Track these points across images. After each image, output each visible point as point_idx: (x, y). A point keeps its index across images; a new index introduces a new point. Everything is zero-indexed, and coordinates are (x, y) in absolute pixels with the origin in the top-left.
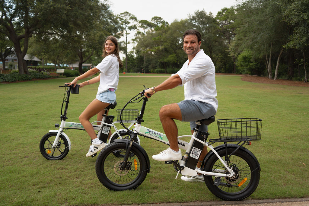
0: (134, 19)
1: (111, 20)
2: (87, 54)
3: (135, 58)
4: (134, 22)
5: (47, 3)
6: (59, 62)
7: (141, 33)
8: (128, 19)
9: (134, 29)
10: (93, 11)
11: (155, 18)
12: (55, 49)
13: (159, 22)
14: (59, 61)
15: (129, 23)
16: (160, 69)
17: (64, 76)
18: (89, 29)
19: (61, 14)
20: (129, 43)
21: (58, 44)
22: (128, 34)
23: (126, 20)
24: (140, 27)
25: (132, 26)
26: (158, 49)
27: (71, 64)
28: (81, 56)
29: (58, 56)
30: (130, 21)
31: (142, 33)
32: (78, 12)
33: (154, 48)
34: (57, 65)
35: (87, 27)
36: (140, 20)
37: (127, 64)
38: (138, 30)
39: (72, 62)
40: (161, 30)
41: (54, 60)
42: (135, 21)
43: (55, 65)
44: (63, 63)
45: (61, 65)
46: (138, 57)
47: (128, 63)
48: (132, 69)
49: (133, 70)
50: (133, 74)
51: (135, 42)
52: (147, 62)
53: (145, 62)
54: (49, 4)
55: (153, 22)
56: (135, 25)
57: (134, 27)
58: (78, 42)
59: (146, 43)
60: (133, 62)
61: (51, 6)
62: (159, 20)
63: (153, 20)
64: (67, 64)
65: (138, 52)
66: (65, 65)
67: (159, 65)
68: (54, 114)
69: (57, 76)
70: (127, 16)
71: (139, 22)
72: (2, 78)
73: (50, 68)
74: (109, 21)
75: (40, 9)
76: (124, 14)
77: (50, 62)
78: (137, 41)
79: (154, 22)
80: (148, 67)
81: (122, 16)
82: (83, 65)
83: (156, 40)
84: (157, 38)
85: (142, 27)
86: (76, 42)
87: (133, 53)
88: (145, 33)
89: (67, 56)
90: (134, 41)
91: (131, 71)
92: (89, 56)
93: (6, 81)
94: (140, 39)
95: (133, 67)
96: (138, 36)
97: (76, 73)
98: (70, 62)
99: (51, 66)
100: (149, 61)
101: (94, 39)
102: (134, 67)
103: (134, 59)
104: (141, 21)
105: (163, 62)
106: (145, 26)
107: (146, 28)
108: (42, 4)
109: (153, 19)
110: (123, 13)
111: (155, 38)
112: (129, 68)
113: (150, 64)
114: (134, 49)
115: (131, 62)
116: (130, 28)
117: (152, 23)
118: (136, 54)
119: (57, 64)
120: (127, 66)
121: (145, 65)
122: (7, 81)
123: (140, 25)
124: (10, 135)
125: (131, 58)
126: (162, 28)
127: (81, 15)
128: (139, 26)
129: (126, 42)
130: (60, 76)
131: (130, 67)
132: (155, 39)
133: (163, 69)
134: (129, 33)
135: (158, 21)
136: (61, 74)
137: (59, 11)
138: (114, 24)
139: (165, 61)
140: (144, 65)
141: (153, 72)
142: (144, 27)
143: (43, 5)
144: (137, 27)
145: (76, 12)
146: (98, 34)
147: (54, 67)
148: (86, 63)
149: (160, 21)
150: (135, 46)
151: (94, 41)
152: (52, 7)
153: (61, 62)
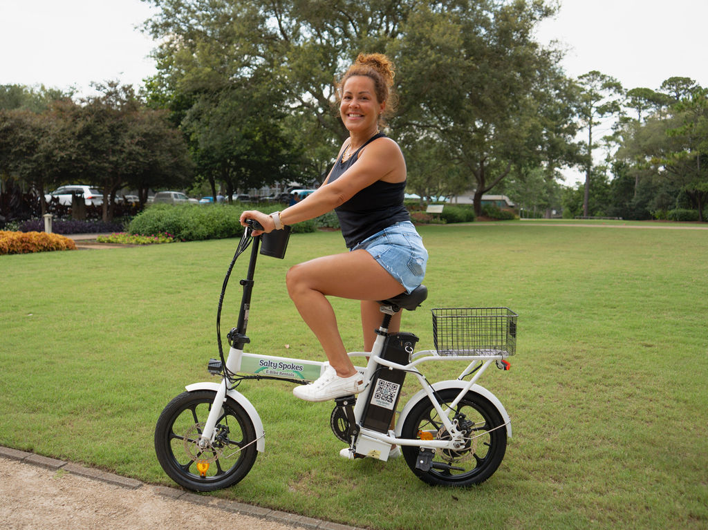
0: (614, 88)
1: (557, 92)
2: (494, 172)
3: (609, 183)
4: (614, 94)
5: (424, 56)
6: (430, 192)
7: (631, 121)
8: (599, 88)
9: (612, 113)
10: (522, 69)
11: (673, 82)
12: (425, 161)
13: (683, 91)
14: (429, 189)
15: (598, 98)
16: (683, 211)
17: (441, 219)
18: (507, 113)
19: (452, 78)
20: (596, 146)
21: (433, 151)
22: (595, 124)
23: (591, 91)
24: (629, 105)
25: (606, 106)
26: (681, 160)
27: (453, 195)
28: (482, 177)
29: (429, 179)
30: (601, 93)
31: (634, 120)
32: (487, 73)
33: (671, 157)
34: (425, 199)
35: (503, 108)
36: (630, 89)
37: (589, 198)
38: (624, 113)
39: (458, 190)
40: (692, 109)
41: (420, 187)
42: (615, 91)
43: (422, 198)
44: (439, 194)
45: (432, 198)
46: (618, 179)
47: (590, 195)
48: (600, 209)
49: (603, 213)
50: (601, 220)
51: (612, 143)
52: (642, 194)
53: (636, 193)
54: (428, 59)
55: (666, 92)
56: (614, 102)
57: (614, 107)
58: (479, 145)
59: (648, 142)
60: (603, 194)
61: (432, 62)
62: (685, 86)
63: (667, 86)
64: (446, 197)
65: (618, 168)
66: (442, 199)
67: (681, 200)
68: (442, 299)
69: (426, 219)
70: (595, 82)
71: (625, 93)
72: (322, 221)
73: (410, 204)
74: (553, 93)
75: (409, 70)
76: (588, 78)
77: (411, 191)
78: (617, 142)
79: (669, 91)
80: (646, 206)
81: (582, 83)
82: (485, 197)
83: (676, 135)
84: (679, 130)
85: (632, 107)
86: (475, 144)
87: (605, 172)
88: (642, 121)
89: (447, 177)
90: (610, 142)
91: (597, 214)
92: (497, 177)
93: (328, 227)
94: (626, 136)
95: (604, 206)
96: (620, 129)
97: (467, 215)
98: (452, 191)
99: (412, 199)
100: (650, 190)
101: (517, 137)
102: (607, 204)
103: (607, 186)
104: (633, 90)
105: (691, 191)
106: (642, 102)
107: (645, 108)
108: (412, 60)
109: (665, 83)
110: (585, 76)
111: (674, 130)
112: (593, 207)
113: (651, 198)
114: (608, 160)
115: (599, 194)
116: (602, 111)
117: (664, 95)
118: (612, 172)
119: (425, 196)
120: (588, 203)
121: (637, 199)
122: (330, 226)
123: (629, 101)
124: (353, 335)
125: (598, 182)
126: (697, 104)
127: (495, 79)
128: (625, 103)
129: (588, 144)
130: (433, 220)
131: (596, 205)
132: (674, 132)
133: (691, 211)
134: (598, 123)
135: (681, 89)
136: (435, 215)
137: (448, 73)
138: (564, 102)
139: (701, 189)
140: (633, 200)
141: (663, 218)
142: (640, 104)
143: (416, 62)
144: (621, 107)
145: (484, 74)
146: (526, 122)
147: (419, 201)
148: (489, 194)
149: (687, 89)
150: (612, 155)
151: (516, 140)
152: (434, 65)
153: (434, 191)
